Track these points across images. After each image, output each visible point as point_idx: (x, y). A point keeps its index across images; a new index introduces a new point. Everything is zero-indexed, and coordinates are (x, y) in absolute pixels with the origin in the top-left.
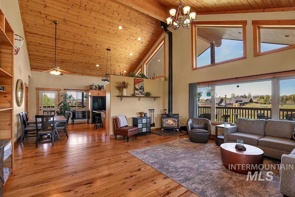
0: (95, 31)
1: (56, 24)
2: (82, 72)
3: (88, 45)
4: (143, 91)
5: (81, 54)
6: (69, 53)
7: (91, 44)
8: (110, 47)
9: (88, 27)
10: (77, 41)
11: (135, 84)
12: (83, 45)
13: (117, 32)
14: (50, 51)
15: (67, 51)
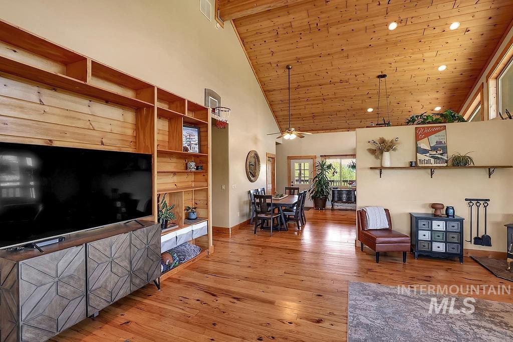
0: (345, 54)
1: (289, 69)
2: (346, 125)
3: (341, 82)
4: (441, 154)
5: (336, 98)
6: (319, 102)
7: (346, 78)
8: (383, 70)
9: (332, 54)
10: (322, 82)
11: (417, 138)
12: (334, 83)
13: (387, 37)
14: (295, 106)
15: (314, 100)
